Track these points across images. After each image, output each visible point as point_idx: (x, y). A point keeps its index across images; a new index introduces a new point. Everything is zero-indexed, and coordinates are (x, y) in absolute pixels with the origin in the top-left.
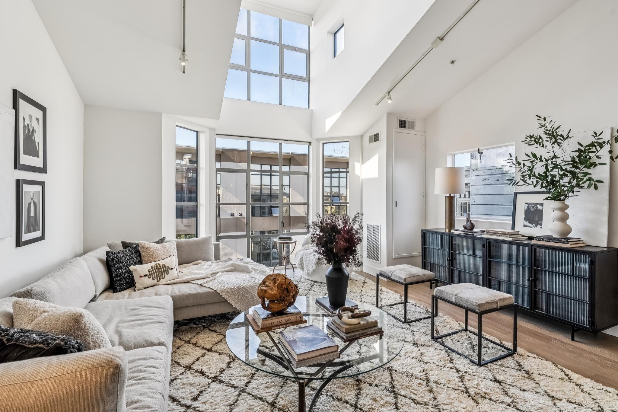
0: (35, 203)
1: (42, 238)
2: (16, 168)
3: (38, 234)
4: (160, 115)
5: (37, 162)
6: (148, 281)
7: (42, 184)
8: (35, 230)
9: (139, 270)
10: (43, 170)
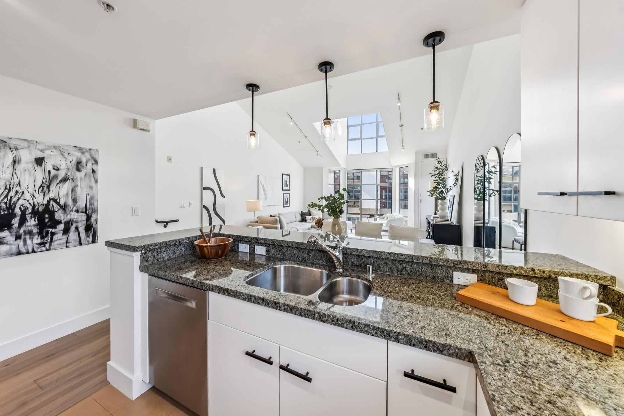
0: (287, 198)
1: (289, 206)
2: (283, 190)
3: (288, 205)
4: (323, 168)
5: (288, 188)
6: (309, 221)
7: (289, 193)
8: (287, 204)
9: (308, 217)
10: (289, 190)
